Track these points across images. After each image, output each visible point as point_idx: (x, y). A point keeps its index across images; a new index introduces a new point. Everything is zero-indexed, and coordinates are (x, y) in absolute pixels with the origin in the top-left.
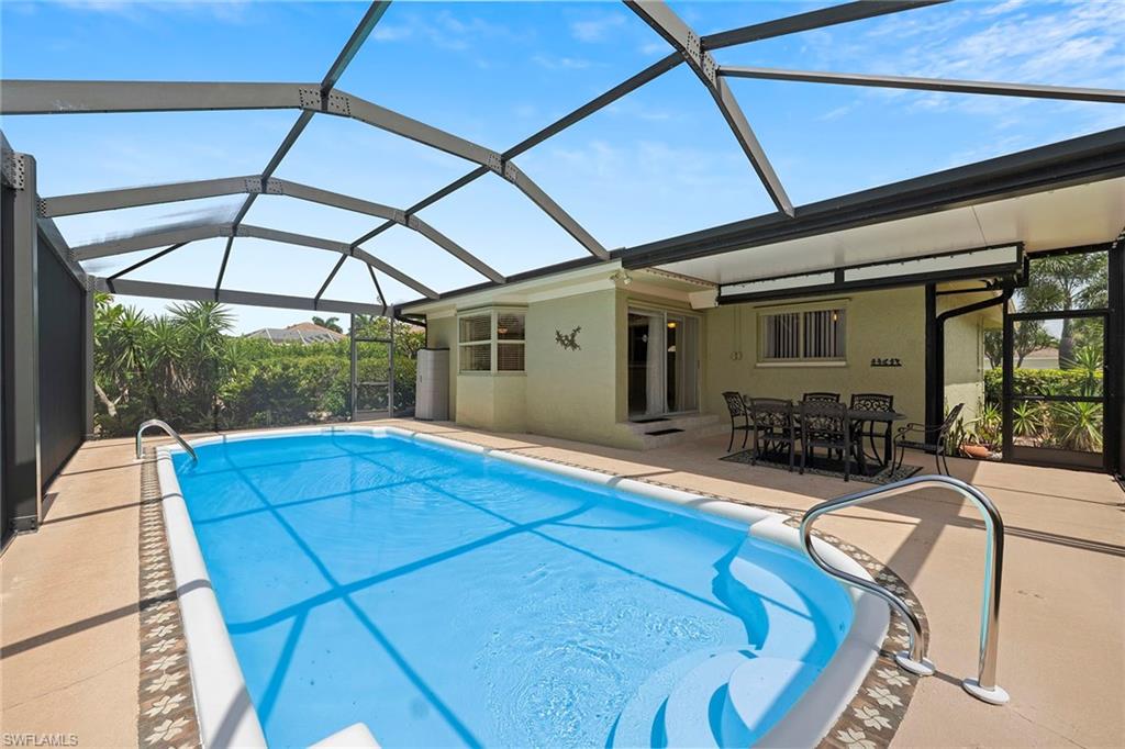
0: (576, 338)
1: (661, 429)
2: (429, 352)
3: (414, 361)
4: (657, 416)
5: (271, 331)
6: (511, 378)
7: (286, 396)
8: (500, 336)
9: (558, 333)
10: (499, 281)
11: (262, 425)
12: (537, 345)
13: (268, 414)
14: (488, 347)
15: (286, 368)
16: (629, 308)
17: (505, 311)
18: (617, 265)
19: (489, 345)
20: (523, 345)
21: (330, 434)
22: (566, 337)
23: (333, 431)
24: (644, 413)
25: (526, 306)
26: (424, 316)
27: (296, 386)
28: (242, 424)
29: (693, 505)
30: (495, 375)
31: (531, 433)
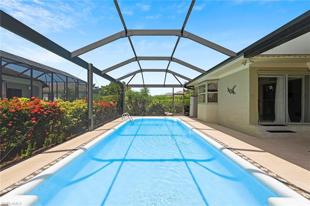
0: (234, 90)
1: (276, 130)
2: (192, 97)
3: (189, 99)
4: (281, 123)
5: (168, 93)
6: (212, 105)
7: (159, 109)
8: (209, 91)
9: (228, 88)
10: (205, 73)
11: (153, 115)
12: (222, 93)
13: (154, 113)
14: (204, 95)
15: (160, 102)
16: (258, 75)
17: (210, 82)
18: (242, 58)
19: (205, 94)
20: (217, 94)
21: (164, 119)
22: (231, 89)
23: (165, 118)
24: (273, 122)
25: (218, 80)
26: (193, 87)
27: (162, 106)
28: (150, 115)
29: (251, 171)
30: (207, 104)
31: (219, 125)
